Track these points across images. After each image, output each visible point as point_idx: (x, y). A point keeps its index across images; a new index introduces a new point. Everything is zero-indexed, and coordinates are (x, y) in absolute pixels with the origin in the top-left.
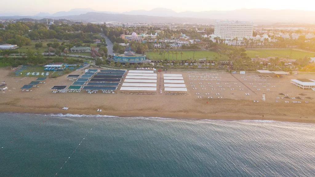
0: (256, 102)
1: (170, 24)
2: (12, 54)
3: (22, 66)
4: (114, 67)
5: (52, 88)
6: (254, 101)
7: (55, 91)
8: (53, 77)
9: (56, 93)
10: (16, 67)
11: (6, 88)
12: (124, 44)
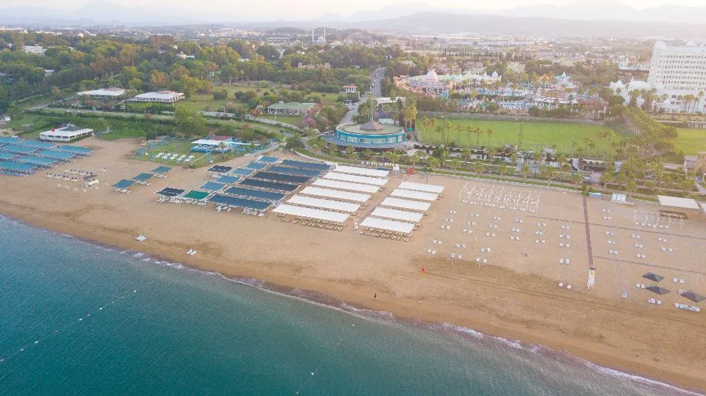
0: (565, 286)
1: (601, 39)
2: (164, 112)
3: (164, 137)
4: (319, 153)
5: (160, 193)
6: (561, 285)
7: (164, 198)
8: (191, 167)
9: (164, 203)
10: (154, 138)
11: (97, 181)
12: (389, 98)
